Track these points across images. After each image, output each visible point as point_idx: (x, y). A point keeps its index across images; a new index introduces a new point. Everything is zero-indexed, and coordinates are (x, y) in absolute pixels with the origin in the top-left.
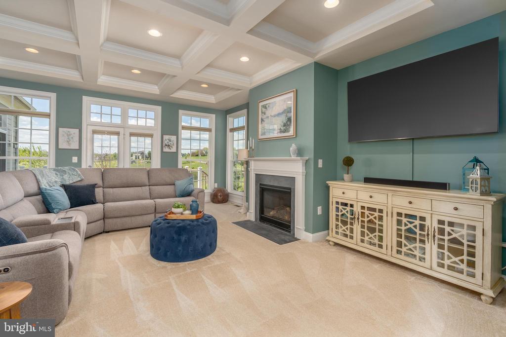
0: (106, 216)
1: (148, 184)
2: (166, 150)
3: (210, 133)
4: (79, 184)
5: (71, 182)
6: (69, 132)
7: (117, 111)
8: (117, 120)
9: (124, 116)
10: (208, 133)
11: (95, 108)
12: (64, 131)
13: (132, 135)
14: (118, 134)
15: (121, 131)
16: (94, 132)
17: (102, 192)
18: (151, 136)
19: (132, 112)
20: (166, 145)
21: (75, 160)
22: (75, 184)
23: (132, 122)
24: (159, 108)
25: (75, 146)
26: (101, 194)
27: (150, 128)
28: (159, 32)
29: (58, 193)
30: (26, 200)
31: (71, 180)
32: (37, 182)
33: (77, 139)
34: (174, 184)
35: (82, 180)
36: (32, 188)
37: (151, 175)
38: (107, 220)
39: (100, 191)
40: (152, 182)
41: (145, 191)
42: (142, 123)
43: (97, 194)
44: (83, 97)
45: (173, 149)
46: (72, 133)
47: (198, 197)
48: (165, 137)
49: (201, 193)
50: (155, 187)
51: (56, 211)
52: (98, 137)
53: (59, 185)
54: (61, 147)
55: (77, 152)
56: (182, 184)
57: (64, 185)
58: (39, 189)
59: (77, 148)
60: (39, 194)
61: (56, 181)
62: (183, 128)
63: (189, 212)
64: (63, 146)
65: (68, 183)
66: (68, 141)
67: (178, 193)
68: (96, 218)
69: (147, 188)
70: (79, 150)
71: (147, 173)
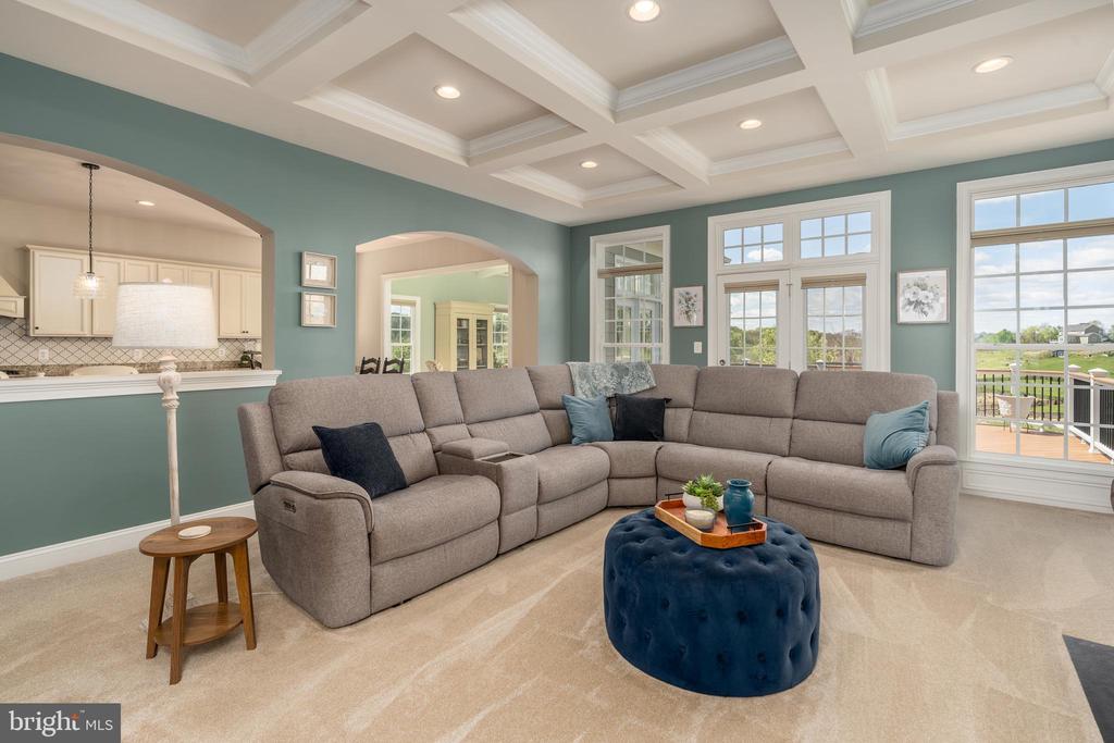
0: (660, 472)
1: (790, 411)
2: (907, 316)
4: (647, 396)
5: (633, 391)
6: (687, 293)
7: (775, 232)
8: (774, 254)
9: (791, 241)
11: (732, 237)
12: (681, 294)
13: (807, 284)
14: (774, 286)
15: (782, 277)
16: (730, 289)
17: (688, 419)
18: (859, 280)
19: (810, 227)
20: (910, 303)
21: (698, 347)
22: (639, 396)
23: (809, 251)
25: (696, 320)
26: (685, 424)
27: (860, 258)
29: (586, 409)
30: (539, 416)
31: (633, 387)
32: (573, 386)
33: (699, 305)
34: (865, 424)
35: (652, 388)
36: (554, 396)
37: (803, 389)
38: (661, 482)
39: (685, 414)
40: (803, 408)
41: (778, 431)
42: (834, 249)
43: (676, 420)
44: (709, 219)
45: (937, 313)
46: (692, 295)
47: (920, 479)
48: (903, 277)
49: (936, 468)
50: (810, 424)
51: (574, 440)
52: (736, 299)
53: (610, 394)
54: (677, 324)
55: (701, 332)
56: (881, 427)
57: (616, 396)
58: (563, 398)
59: (701, 324)
60: (563, 407)
61: (606, 388)
62: (980, 239)
63: (707, 516)
64: (680, 321)
65: (626, 392)
66: (687, 312)
67: (866, 454)
68: (635, 471)
69: (788, 422)
70: (704, 327)
71: (793, 383)
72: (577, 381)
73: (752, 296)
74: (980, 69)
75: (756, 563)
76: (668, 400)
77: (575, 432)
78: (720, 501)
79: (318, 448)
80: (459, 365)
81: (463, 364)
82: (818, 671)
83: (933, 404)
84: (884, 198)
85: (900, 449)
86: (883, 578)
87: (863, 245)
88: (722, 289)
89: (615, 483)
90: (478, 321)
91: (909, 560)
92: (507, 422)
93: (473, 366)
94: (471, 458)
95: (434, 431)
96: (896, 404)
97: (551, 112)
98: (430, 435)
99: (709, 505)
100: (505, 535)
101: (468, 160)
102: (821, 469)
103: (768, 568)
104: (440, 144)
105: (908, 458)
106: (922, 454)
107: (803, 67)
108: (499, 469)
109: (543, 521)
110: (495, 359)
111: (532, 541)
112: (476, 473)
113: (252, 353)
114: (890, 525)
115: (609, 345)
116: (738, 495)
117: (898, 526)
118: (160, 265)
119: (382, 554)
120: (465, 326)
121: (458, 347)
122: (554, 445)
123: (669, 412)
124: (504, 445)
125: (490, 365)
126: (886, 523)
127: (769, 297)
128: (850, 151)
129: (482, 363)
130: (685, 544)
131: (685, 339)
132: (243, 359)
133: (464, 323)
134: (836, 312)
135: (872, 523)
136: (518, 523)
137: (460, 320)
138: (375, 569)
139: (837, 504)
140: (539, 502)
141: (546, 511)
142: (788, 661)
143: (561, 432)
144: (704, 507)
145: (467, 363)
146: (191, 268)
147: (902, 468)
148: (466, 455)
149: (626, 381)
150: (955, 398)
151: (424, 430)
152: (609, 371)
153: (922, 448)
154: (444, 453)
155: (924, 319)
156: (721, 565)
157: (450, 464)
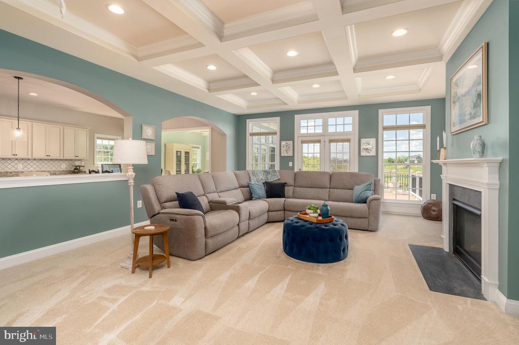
0: (285, 209)
1: (328, 186)
2: (363, 153)
3: (424, 130)
4: (278, 182)
5: (272, 180)
6: (287, 144)
7: (319, 122)
8: (319, 130)
9: (325, 126)
10: (422, 130)
11: (303, 123)
12: (284, 144)
13: (331, 141)
14: (319, 141)
15: (322, 139)
16: (303, 142)
18: (348, 140)
19: (331, 121)
20: (365, 149)
21: (291, 164)
22: (275, 182)
23: (331, 129)
24: (356, 113)
25: (290, 154)
26: (291, 191)
27: (348, 133)
28: (296, 51)
29: (257, 187)
30: (239, 190)
31: (272, 179)
32: (250, 179)
33: (291, 148)
34: (353, 189)
35: (279, 179)
36: (245, 183)
37: (333, 178)
38: (286, 212)
39: (291, 188)
40: (333, 184)
41: (325, 193)
42: (340, 129)
43: (288, 190)
44: (296, 116)
45: (373, 153)
46: (289, 144)
47: (371, 205)
48: (363, 141)
49: (375, 201)
50: (335, 190)
51: (253, 199)
52: (305, 146)
53: (264, 182)
54: (282, 155)
55: (292, 158)
56: (358, 190)
57: (266, 182)
58: (248, 183)
59: (292, 155)
60: (248, 186)
61: (262, 179)
62: (385, 128)
63: (316, 215)
64: (284, 154)
65: (270, 181)
66: (286, 151)
67: (354, 199)
68: (277, 209)
69: (328, 190)
70: (293, 156)
71: (329, 177)
72: (251, 176)
73: (311, 145)
74: (387, 78)
75: (332, 226)
76: (286, 183)
77: (253, 196)
78: (319, 211)
79: (177, 200)
80: (177, 172)
81: (179, 172)
82: (348, 256)
83: (373, 182)
84: (356, 112)
85: (364, 197)
86: (361, 235)
87: (349, 128)
88: (300, 142)
89: (270, 213)
90: (185, 152)
91: (367, 230)
92: (229, 192)
93: (183, 172)
94: (226, 204)
95: (208, 195)
96: (362, 182)
97: (247, 76)
98: (207, 197)
99: (316, 212)
100: (240, 230)
101: (209, 90)
102: (341, 204)
103: (336, 227)
104: (198, 83)
105: (366, 199)
106: (371, 197)
107: (338, 75)
108: (238, 207)
109: (250, 226)
110: (193, 170)
111: (247, 233)
112: (228, 209)
113: (80, 167)
114: (362, 220)
115: (271, 163)
116: (325, 208)
117: (365, 219)
118: (34, 124)
119: (210, 234)
120: (179, 155)
121: (177, 164)
122: (245, 201)
123: (286, 188)
124: (235, 199)
125: (191, 172)
126: (361, 219)
127: (317, 145)
128: (346, 97)
129: (187, 171)
130: (311, 223)
131: (286, 161)
132: (75, 169)
133: (179, 153)
134: (340, 151)
135: (357, 220)
136: (244, 226)
137: (177, 152)
138: (207, 240)
139: (347, 214)
140: (249, 219)
141: (252, 222)
142: (342, 253)
143: (247, 195)
144: (314, 213)
145: (180, 171)
146: (49, 125)
147: (365, 202)
148: (224, 203)
149: (269, 176)
150: (379, 180)
151: (204, 195)
152: (262, 173)
153: (370, 195)
154: (213, 203)
155: (368, 154)
156: (323, 227)
157: (217, 206)
